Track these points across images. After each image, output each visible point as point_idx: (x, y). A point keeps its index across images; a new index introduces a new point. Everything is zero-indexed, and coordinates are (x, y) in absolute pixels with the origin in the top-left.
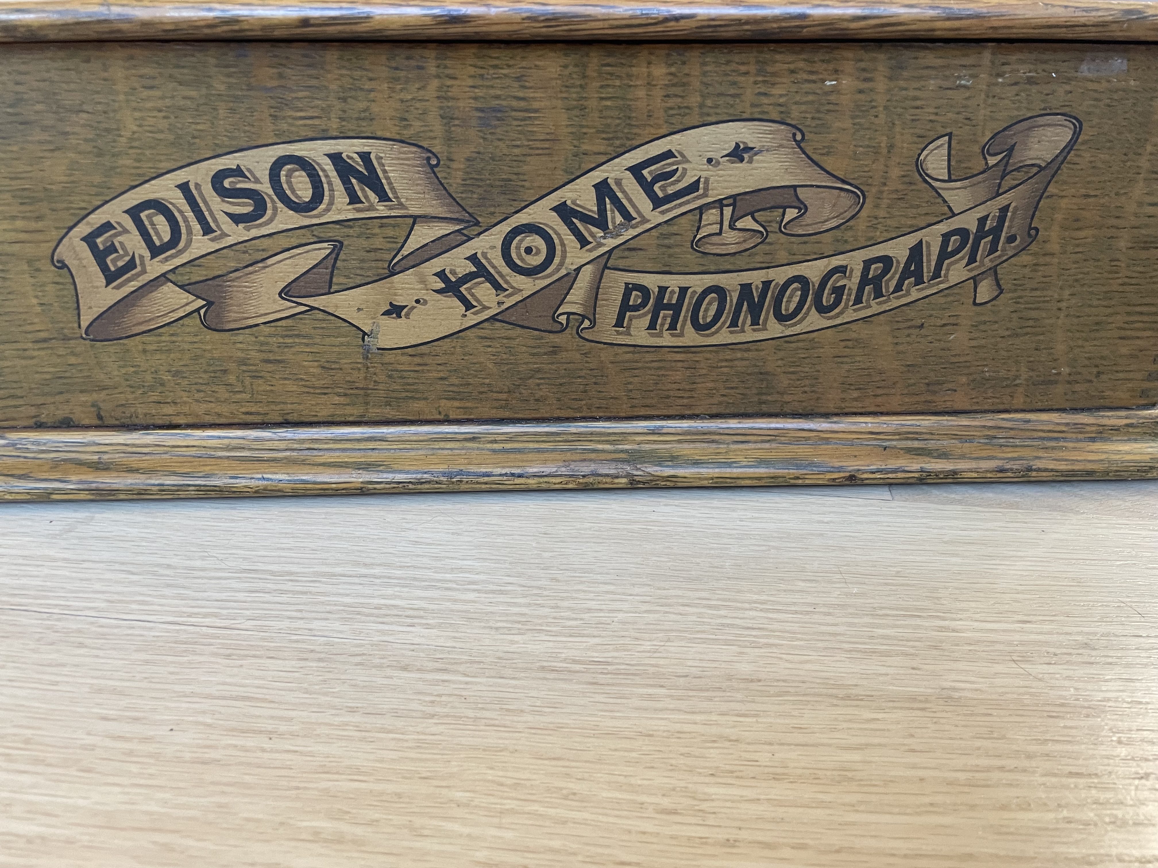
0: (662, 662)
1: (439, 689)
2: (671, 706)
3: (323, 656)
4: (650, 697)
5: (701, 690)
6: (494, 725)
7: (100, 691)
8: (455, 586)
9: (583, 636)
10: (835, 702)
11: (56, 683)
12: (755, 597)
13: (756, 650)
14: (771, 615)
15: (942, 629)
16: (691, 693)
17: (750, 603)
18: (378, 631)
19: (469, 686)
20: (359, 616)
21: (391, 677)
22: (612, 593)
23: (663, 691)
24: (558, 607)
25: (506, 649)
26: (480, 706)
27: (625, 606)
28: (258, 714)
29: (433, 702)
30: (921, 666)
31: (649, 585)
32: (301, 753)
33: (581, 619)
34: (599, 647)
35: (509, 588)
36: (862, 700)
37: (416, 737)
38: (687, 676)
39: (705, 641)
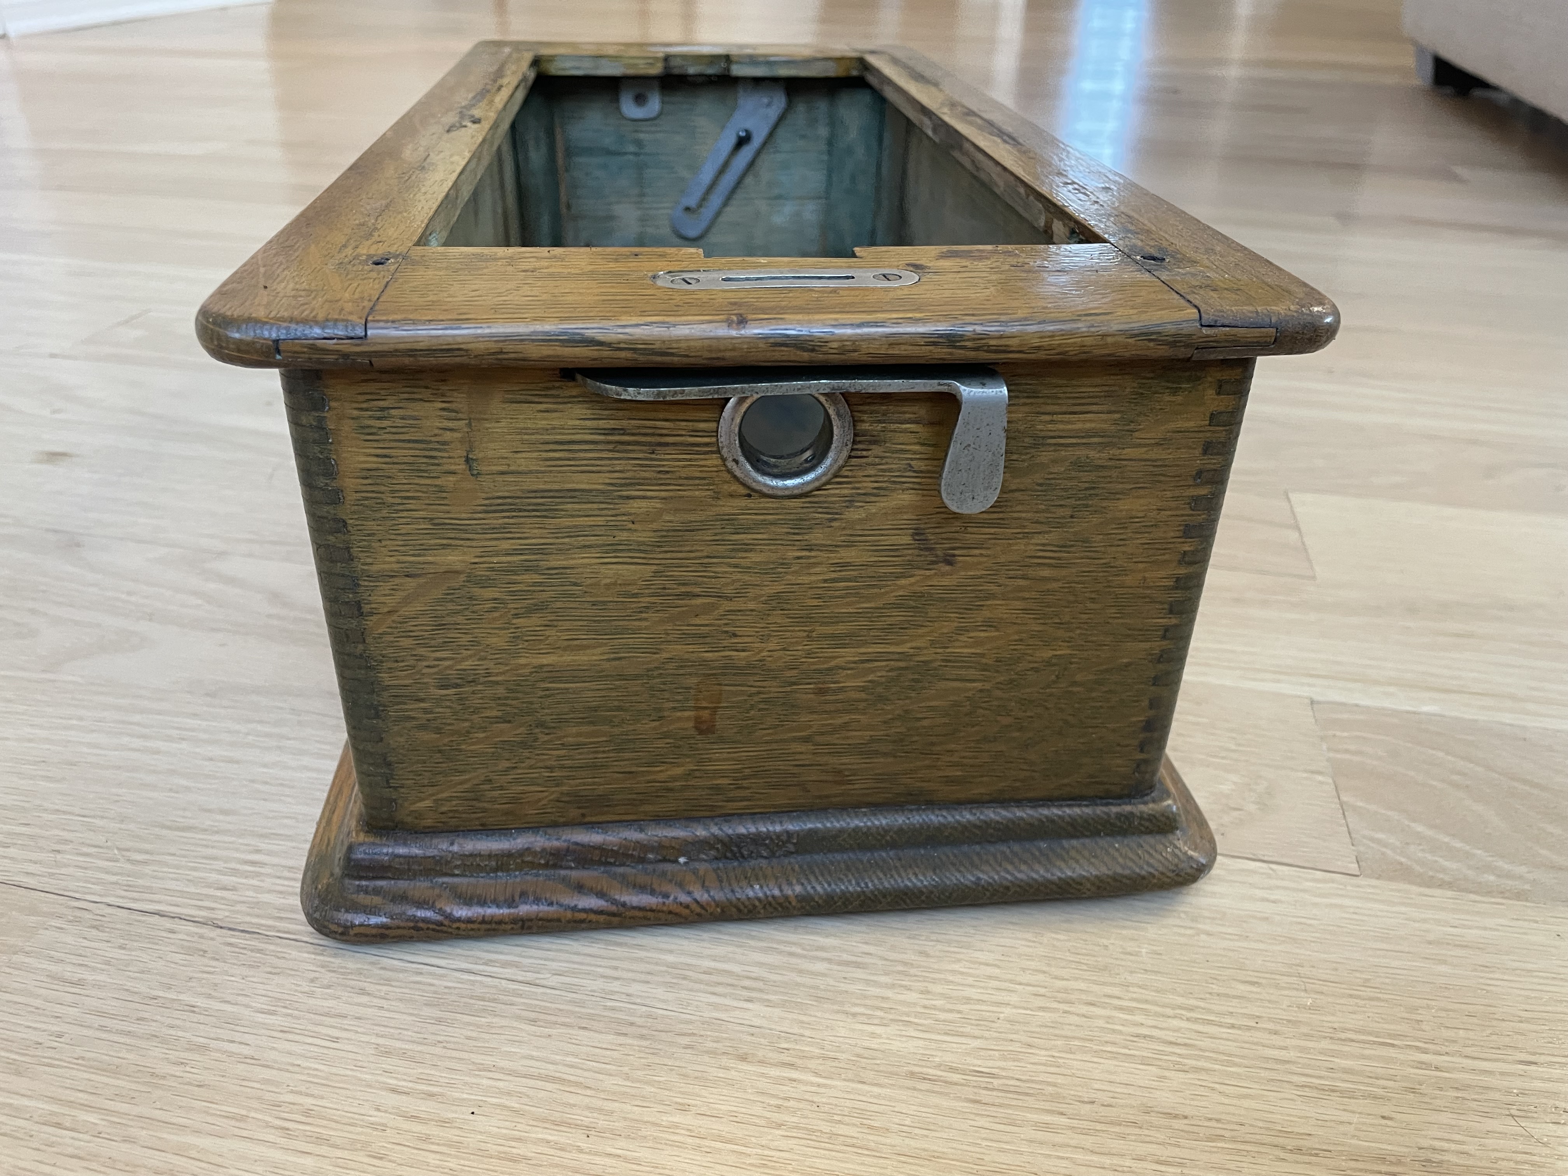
0: (1060, 1080)
1: (787, 1090)
2: (1073, 1142)
3: (645, 1031)
4: (1047, 1127)
5: (1112, 1123)
6: (853, 1146)
7: (388, 1053)
8: (799, 951)
9: (962, 1035)
10: (1282, 1155)
11: (336, 1040)
12: (1180, 1000)
13: (1181, 1075)
14: (1200, 1028)
15: (1422, 1065)
16: (1099, 1127)
17: (1173, 1009)
18: (709, 1004)
19: (822, 1090)
20: (684, 982)
21: (727, 1068)
22: (997, 978)
23: (1063, 1120)
24: (928, 992)
25: (866, 1044)
26: (836, 1118)
27: (1014, 999)
28: (572, 1102)
29: (779, 1107)
30: (1393, 1115)
31: (1044, 972)
32: (626, 1160)
33: (959, 1012)
34: (982, 1053)
35: (867, 960)
36: (1317, 1155)
37: (760, 1151)
38: (1093, 1102)
39: (1114, 1056)
